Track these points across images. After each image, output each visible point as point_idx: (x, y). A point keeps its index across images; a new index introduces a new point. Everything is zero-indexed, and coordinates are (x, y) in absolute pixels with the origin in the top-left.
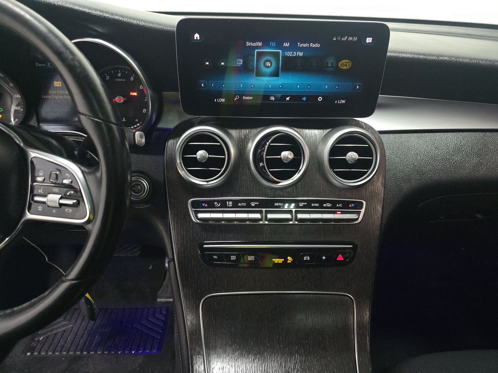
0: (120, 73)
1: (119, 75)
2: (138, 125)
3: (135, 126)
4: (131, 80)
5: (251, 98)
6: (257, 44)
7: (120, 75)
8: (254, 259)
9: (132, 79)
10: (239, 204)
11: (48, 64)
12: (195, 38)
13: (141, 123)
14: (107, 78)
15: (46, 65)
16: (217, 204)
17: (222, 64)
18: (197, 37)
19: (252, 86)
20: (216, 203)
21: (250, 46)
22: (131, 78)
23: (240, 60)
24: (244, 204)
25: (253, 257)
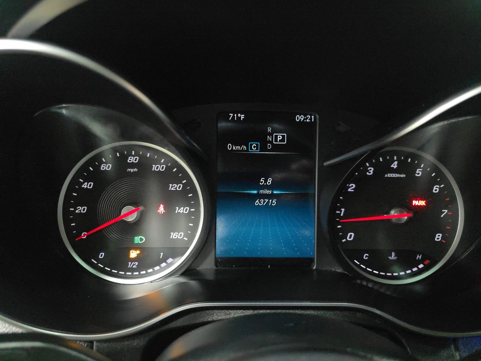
0: (396, 163)
1: (395, 165)
2: (421, 266)
3: (415, 269)
4: (416, 175)
7: (395, 167)
9: (418, 174)
11: (251, 145)
13: (427, 262)
14: (370, 173)
15: (248, 148)
22: (417, 172)
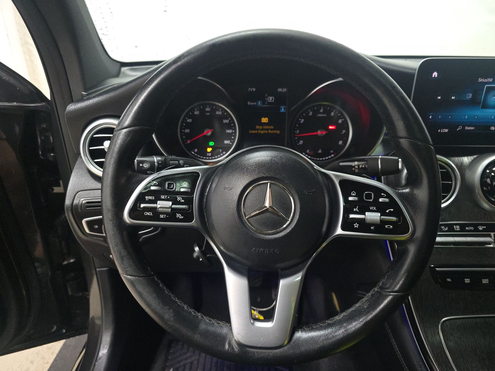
0: (322, 109)
2: (333, 156)
4: (331, 115)
5: (473, 128)
6: (488, 80)
7: (322, 111)
8: (488, 282)
10: (467, 228)
12: (433, 76)
13: (335, 153)
14: (310, 114)
15: (257, 104)
16: (445, 228)
17: (453, 98)
18: (435, 75)
19: (476, 117)
20: (443, 227)
21: (482, 82)
23: (469, 94)
24: (472, 228)
25: (487, 280)
